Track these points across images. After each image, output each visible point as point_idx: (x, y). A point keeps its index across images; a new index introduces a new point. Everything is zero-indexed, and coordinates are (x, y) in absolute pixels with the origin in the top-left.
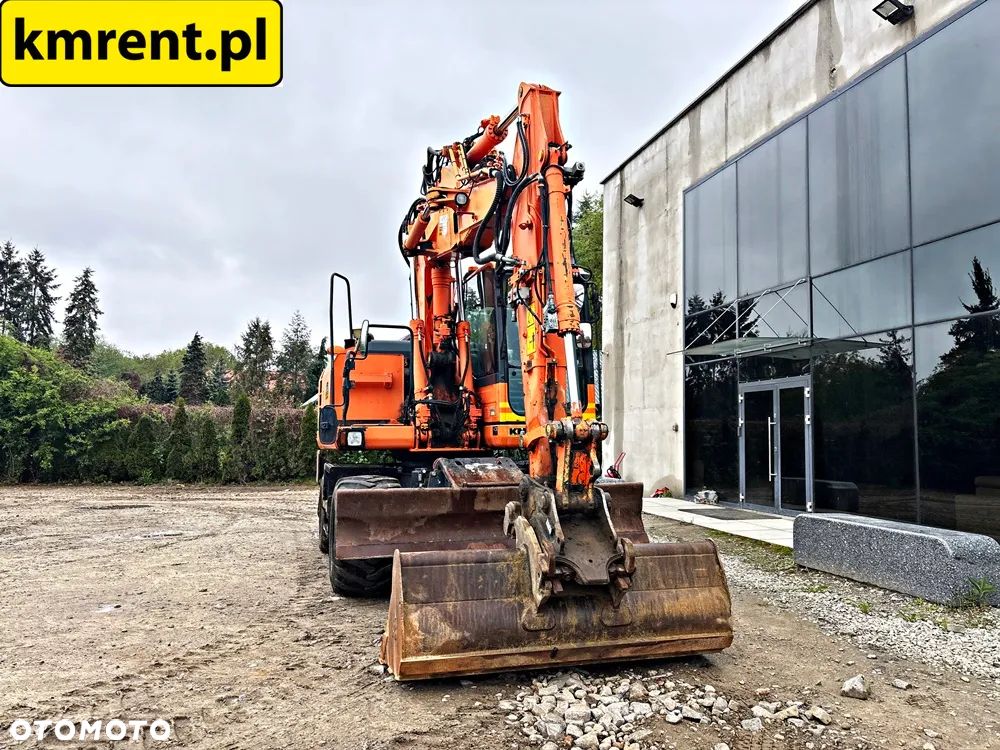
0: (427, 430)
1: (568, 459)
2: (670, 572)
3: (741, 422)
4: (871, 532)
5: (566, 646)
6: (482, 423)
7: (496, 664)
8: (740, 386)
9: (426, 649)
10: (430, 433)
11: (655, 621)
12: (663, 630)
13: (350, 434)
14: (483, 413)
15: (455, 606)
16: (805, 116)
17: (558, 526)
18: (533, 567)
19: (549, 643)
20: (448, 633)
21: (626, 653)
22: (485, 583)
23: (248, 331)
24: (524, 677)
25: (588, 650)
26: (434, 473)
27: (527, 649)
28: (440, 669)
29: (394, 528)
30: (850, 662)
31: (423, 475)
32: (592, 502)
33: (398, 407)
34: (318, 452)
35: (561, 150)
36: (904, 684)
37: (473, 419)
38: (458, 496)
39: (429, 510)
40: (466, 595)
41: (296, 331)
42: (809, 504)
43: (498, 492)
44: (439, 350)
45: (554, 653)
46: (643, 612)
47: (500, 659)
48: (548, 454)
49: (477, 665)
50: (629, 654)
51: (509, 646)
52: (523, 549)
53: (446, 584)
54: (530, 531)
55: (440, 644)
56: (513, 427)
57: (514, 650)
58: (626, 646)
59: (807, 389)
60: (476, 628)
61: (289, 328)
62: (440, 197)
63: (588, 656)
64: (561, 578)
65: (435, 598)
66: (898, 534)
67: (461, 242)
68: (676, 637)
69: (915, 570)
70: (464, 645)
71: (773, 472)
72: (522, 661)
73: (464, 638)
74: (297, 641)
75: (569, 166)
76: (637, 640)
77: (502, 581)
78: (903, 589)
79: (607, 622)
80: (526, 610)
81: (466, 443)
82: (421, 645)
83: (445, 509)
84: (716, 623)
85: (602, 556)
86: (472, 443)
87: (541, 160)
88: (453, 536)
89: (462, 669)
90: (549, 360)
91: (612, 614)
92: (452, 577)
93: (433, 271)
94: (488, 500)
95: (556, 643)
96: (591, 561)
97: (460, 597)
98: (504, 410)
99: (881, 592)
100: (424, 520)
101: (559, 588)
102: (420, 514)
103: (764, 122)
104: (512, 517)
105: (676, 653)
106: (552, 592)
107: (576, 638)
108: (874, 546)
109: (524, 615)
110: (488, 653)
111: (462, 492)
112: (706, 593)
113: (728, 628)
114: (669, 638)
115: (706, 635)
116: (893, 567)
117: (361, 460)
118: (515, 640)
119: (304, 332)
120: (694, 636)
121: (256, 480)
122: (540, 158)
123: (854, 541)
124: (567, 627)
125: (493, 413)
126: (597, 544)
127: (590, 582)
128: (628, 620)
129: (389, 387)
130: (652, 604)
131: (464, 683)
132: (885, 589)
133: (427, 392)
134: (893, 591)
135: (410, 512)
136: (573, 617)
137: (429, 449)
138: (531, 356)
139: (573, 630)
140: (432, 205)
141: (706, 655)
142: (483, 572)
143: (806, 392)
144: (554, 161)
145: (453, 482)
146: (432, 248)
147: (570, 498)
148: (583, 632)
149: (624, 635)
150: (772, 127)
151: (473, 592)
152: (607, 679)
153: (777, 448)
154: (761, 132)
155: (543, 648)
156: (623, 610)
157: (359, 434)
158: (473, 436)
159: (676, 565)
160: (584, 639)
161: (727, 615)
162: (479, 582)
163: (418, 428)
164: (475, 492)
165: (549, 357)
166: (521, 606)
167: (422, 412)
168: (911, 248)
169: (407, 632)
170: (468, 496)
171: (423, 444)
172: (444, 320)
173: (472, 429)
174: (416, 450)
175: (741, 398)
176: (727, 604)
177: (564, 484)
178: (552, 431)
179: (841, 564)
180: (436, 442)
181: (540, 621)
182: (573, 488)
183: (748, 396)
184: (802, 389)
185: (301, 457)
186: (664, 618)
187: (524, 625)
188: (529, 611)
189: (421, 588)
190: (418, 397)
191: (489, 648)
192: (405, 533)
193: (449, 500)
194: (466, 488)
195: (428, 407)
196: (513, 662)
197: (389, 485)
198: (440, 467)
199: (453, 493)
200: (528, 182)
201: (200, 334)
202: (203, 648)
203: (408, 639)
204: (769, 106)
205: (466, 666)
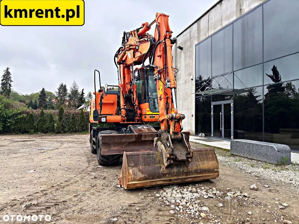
0: (125, 117)
1: (174, 125)
2: (202, 157)
3: (212, 113)
4: (253, 144)
5: (173, 178)
6: (141, 115)
7: (154, 184)
8: (212, 103)
9: (134, 180)
10: (126, 118)
11: (198, 171)
12: (200, 173)
13: (102, 118)
14: (141, 112)
15: (142, 167)
16: (233, 23)
17: (171, 144)
18: (164, 156)
19: (169, 177)
20: (140, 175)
21: (190, 180)
22: (150, 161)
23: (59, 87)
24: (161, 187)
25: (180, 179)
26: (128, 130)
27: (162, 179)
28: (138, 186)
29: (118, 146)
30: (251, 180)
31: (125, 130)
32: (180, 137)
33: (115, 110)
34: (89, 124)
35: (170, 33)
36: (267, 186)
37: (138, 114)
38: (137, 136)
39: (128, 140)
40: (145, 164)
41: (74, 87)
42: (232, 137)
43: (149, 135)
44: (128, 93)
45: (170, 180)
46: (195, 168)
47: (155, 182)
48: (166, 123)
49: (149, 184)
50: (191, 180)
51: (158, 178)
52: (160, 151)
53: (139, 161)
54: (163, 145)
55: (138, 178)
56: (151, 116)
57: (159, 180)
58: (190, 178)
59: (232, 104)
60: (148, 173)
61: (72, 86)
62: (130, 47)
63: (179, 181)
64: (173, 159)
65: (136, 165)
66: (261, 145)
67: (136, 61)
68: (204, 175)
69: (266, 154)
70: (145, 179)
71: (221, 128)
72: (161, 183)
73: (145, 176)
74: (92, 179)
75: (172, 38)
76: (193, 176)
77: (155, 160)
78: (262, 160)
79: (185, 171)
80: (162, 168)
81: (136, 121)
82: (133, 179)
83: (133, 140)
84: (214, 171)
85: (184, 152)
86: (138, 121)
87: (164, 36)
88: (136, 148)
89: (144, 185)
90: (167, 96)
91: (186, 169)
92: (141, 159)
93: (125, 69)
94: (145, 137)
95: (171, 177)
96: (181, 154)
97: (143, 164)
98: (148, 111)
99: (256, 161)
100: (127, 143)
101: (172, 162)
102: (126, 141)
103: (220, 25)
104: (157, 142)
105: (203, 179)
106: (170, 163)
107: (176, 175)
108: (254, 148)
109: (161, 170)
110: (152, 180)
111: (138, 135)
112: (212, 162)
113: (218, 172)
114: (202, 175)
115: (212, 174)
116: (259, 154)
117: (98, 126)
118: (159, 177)
119: (77, 87)
120: (208, 174)
121: (66, 132)
122: (163, 36)
123: (248, 147)
124: (174, 173)
125: (144, 112)
126: (182, 149)
127: (181, 160)
128: (191, 170)
129: (112, 104)
130: (197, 166)
131: (144, 189)
132: (257, 160)
133: (124, 106)
134: (259, 161)
135: (123, 141)
136: (175, 170)
137: (125, 122)
138: (161, 95)
139: (175, 173)
140: (127, 49)
141: (211, 180)
142: (149, 158)
143: (231, 105)
144: (168, 37)
145: (135, 132)
146: (125, 62)
147: (174, 136)
148: (178, 174)
149: (189, 175)
150: (222, 26)
151: (147, 164)
152: (185, 187)
153: (223, 121)
154: (219, 28)
155: (167, 179)
156: (189, 167)
157: (105, 118)
158: (138, 119)
159: (203, 154)
160: (178, 176)
161: (218, 168)
162: (149, 160)
163: (122, 116)
164: (142, 135)
165: (167, 95)
166: (161, 167)
167: (123, 112)
168: (263, 63)
169: (129, 175)
170: (140, 136)
171: (124, 121)
172: (129, 84)
173: (138, 117)
174: (122, 123)
175: (212, 107)
176: (218, 165)
177: (173, 132)
178: (169, 117)
179: (244, 154)
180: (128, 120)
181: (166, 171)
182: (175, 133)
183: (214, 106)
184: (230, 104)
185: (80, 125)
186: (200, 170)
187: (162, 173)
188: (163, 168)
189: (132, 163)
190: (122, 107)
191: (152, 179)
192: (122, 147)
193: (134, 137)
194: (139, 134)
195: (125, 110)
196: (159, 183)
197: (115, 133)
198: (130, 128)
199: (135, 135)
200: (160, 42)
201: (44, 88)
202: (65, 181)
203: (129, 177)
204: (222, 20)
205: (146, 184)
